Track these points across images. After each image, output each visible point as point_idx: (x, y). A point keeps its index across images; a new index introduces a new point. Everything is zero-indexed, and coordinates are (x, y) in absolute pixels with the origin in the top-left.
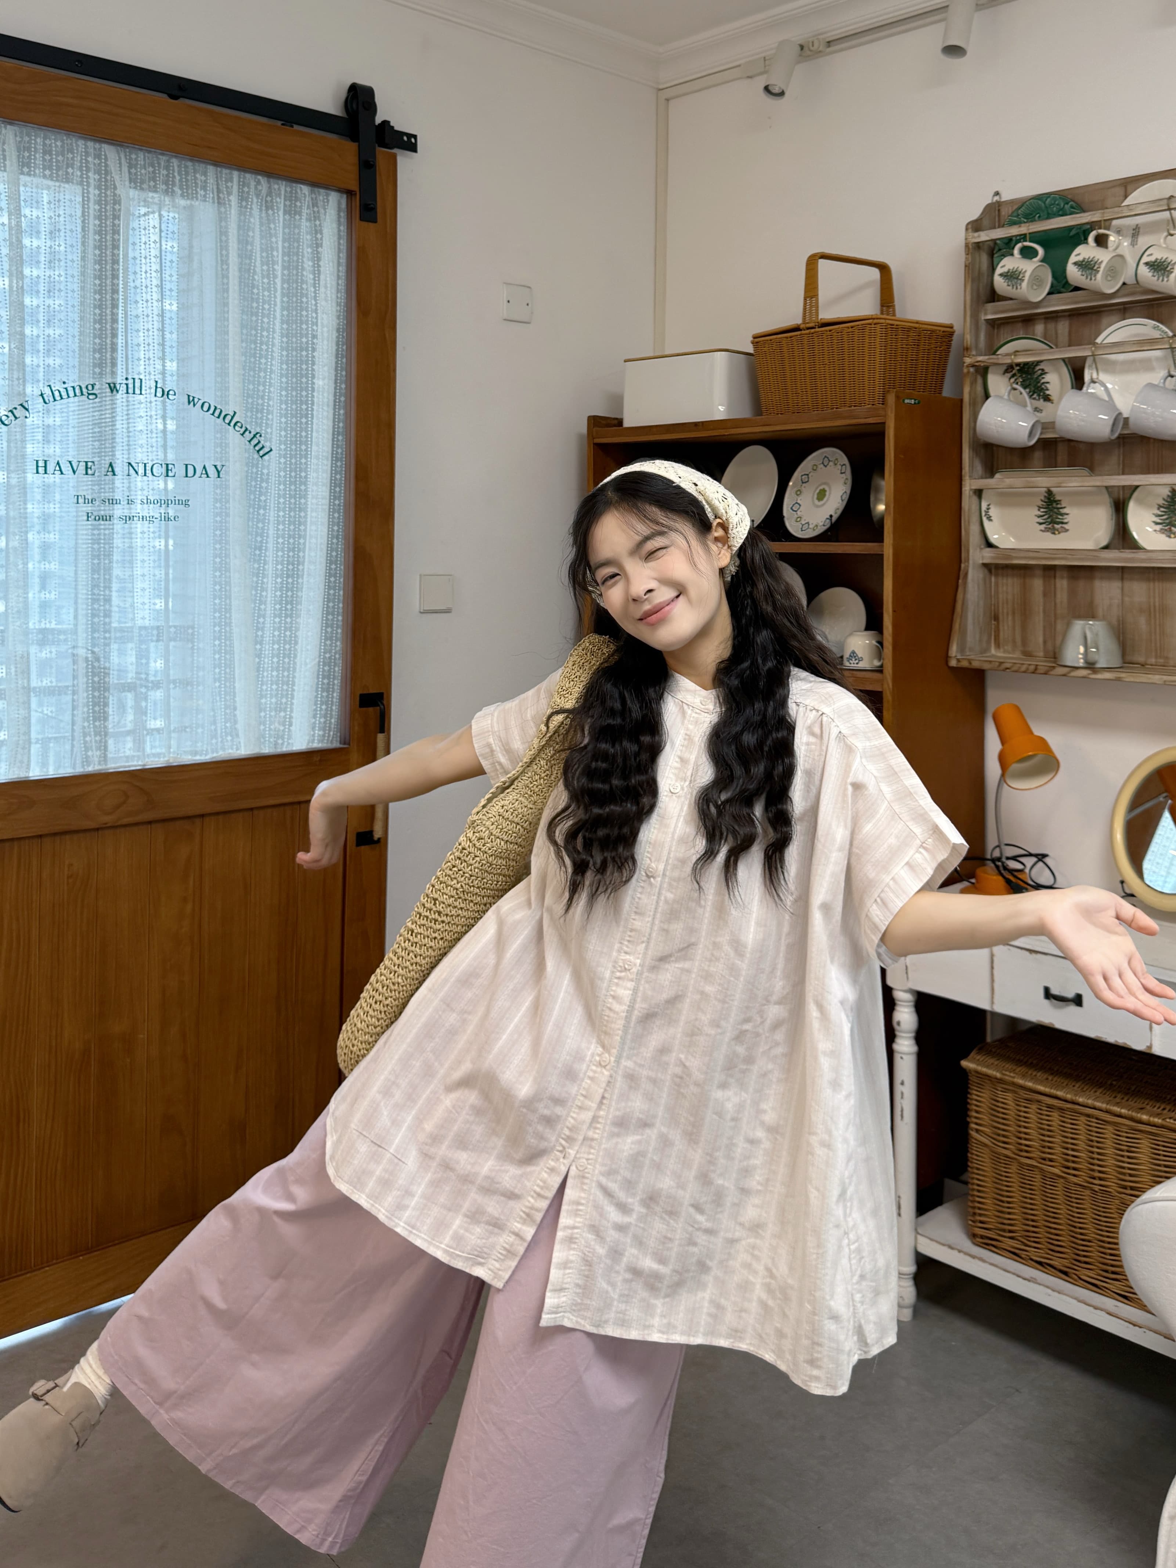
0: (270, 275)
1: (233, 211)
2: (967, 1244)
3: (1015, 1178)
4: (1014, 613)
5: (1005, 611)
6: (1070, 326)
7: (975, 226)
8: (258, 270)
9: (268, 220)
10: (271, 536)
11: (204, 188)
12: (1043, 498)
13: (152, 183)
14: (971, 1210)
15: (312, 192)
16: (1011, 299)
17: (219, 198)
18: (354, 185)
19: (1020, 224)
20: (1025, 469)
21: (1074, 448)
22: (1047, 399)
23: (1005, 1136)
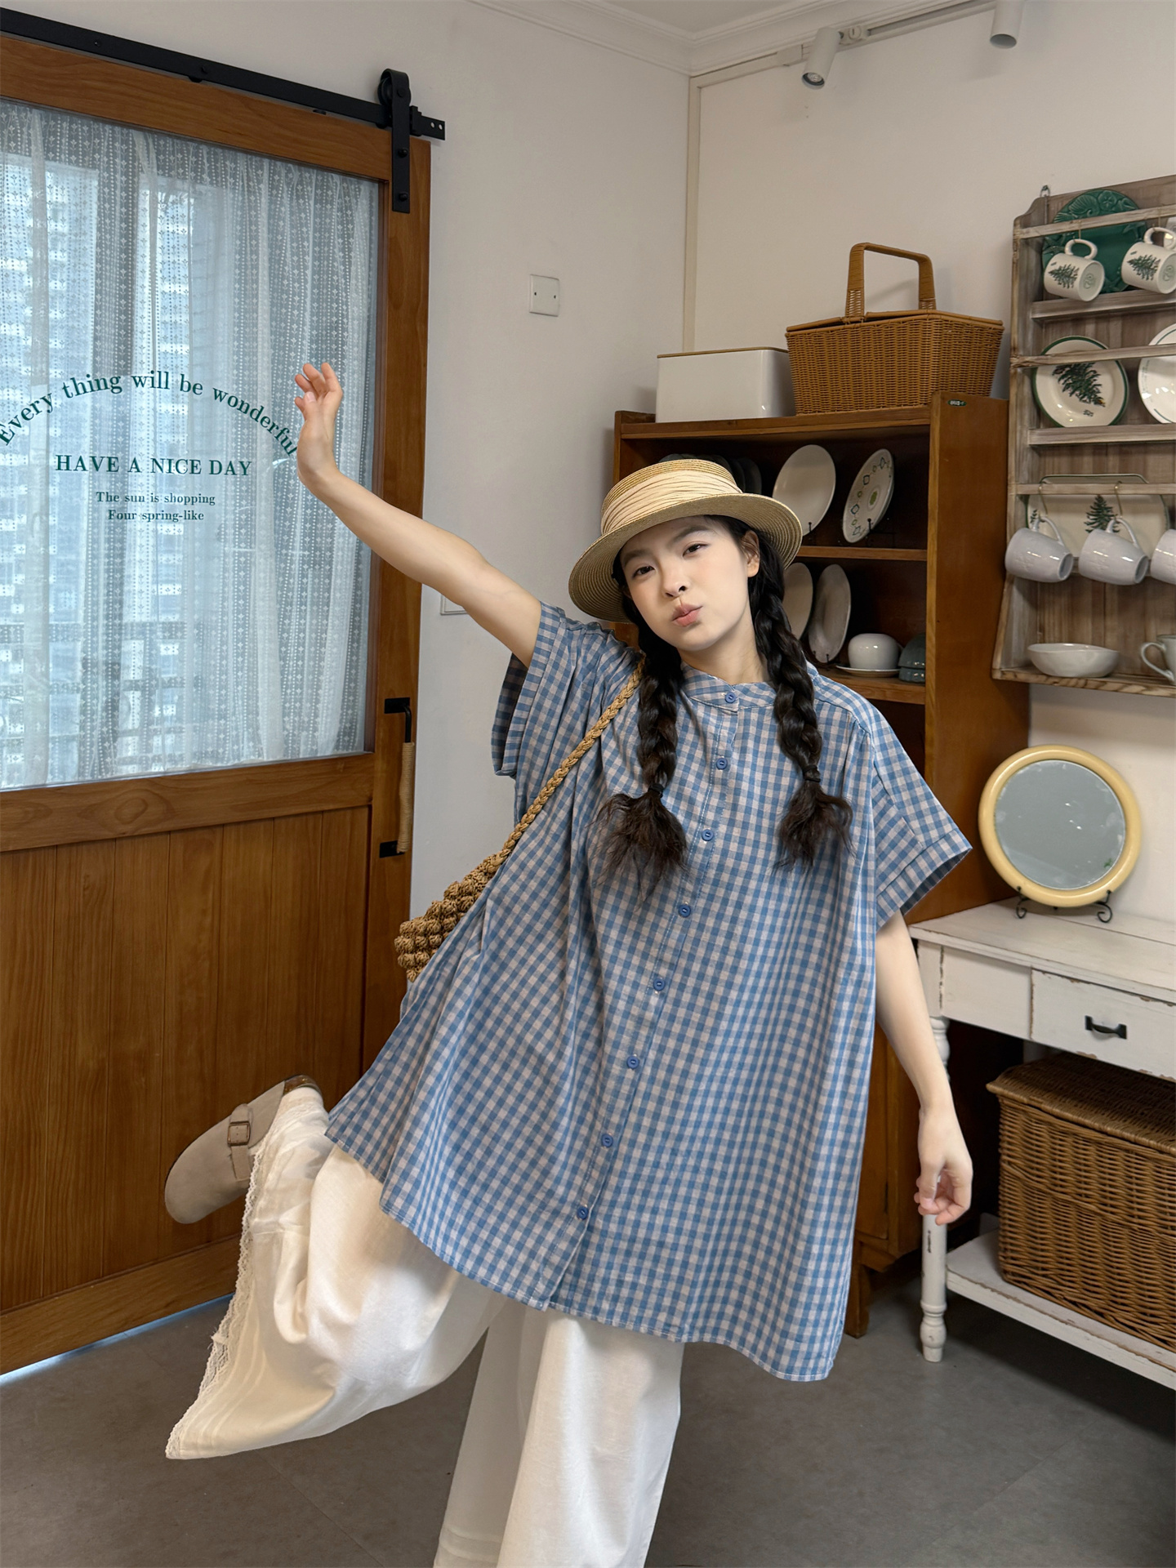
0: (300, 266)
1: (263, 200)
2: (998, 1282)
3: (1049, 1214)
4: (1060, 625)
5: (1051, 621)
6: (1123, 325)
7: (1024, 221)
8: (288, 260)
9: (299, 208)
10: (298, 534)
11: (234, 176)
12: (1092, 505)
13: (181, 171)
14: (1001, 1245)
15: (343, 181)
16: (1059, 298)
17: (249, 186)
18: (387, 175)
19: (1069, 219)
20: (1074, 475)
21: (1127, 453)
22: (1098, 401)
23: (1038, 1170)
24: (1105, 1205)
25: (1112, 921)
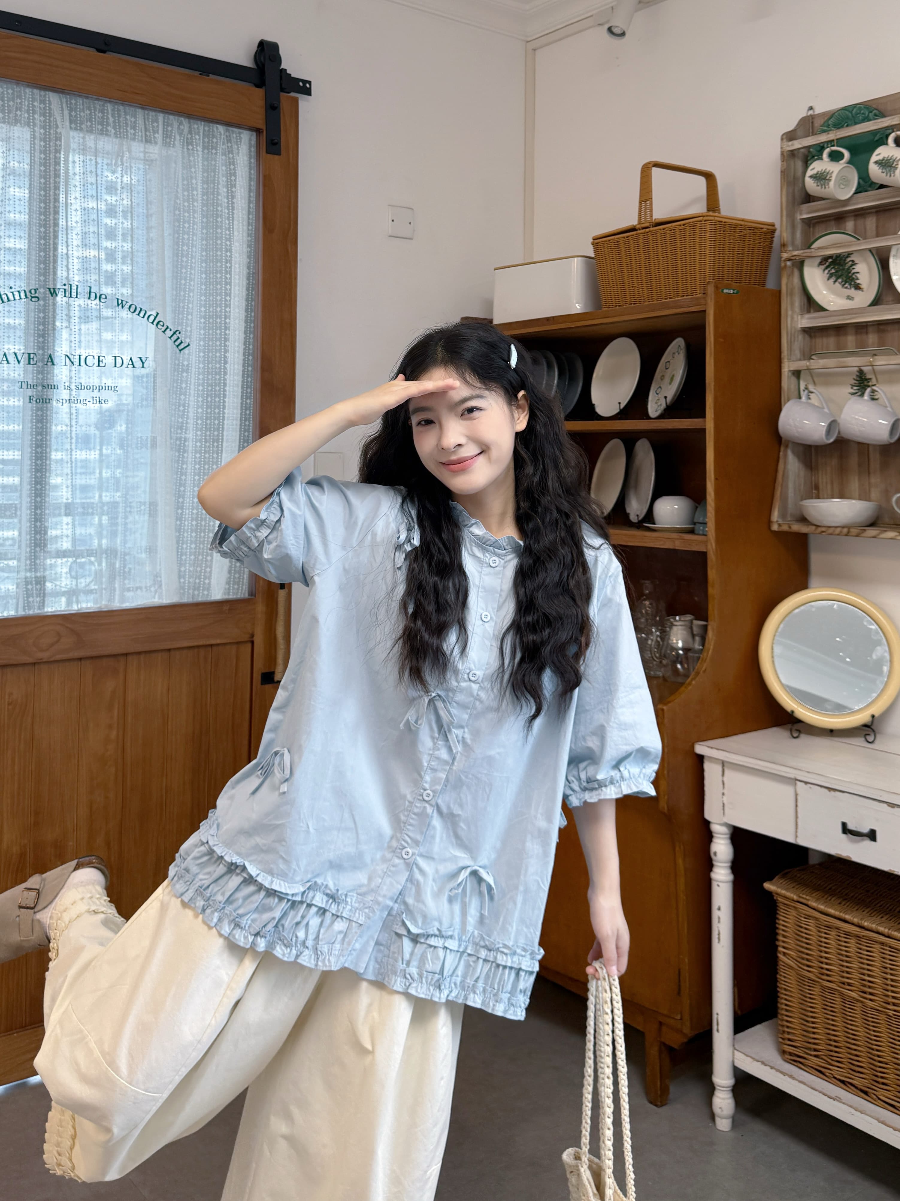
2: (778, 1061)
3: (818, 1000)
4: (832, 482)
5: (825, 480)
7: (790, 136)
9: (189, 154)
11: (134, 128)
12: (855, 377)
13: (89, 125)
14: (780, 1028)
15: (226, 131)
16: (822, 199)
17: (146, 136)
18: (261, 125)
19: (830, 131)
20: (838, 351)
21: (883, 331)
22: (858, 287)
23: (808, 960)
24: (865, 993)
25: (877, 741)
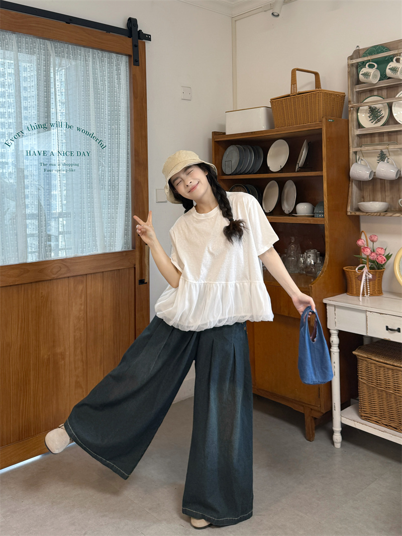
0: (104, 85)
1: (90, 63)
2: (359, 419)
3: (376, 395)
4: (369, 195)
5: (366, 194)
6: (387, 92)
7: (351, 58)
8: (99, 83)
9: (102, 66)
10: (106, 176)
11: (80, 55)
12: (379, 154)
13: (63, 54)
14: (359, 407)
15: (117, 56)
16: (365, 83)
18: (131, 53)
19: (367, 56)
20: (372, 143)
21: (390, 135)
23: (371, 380)
24: (395, 390)
